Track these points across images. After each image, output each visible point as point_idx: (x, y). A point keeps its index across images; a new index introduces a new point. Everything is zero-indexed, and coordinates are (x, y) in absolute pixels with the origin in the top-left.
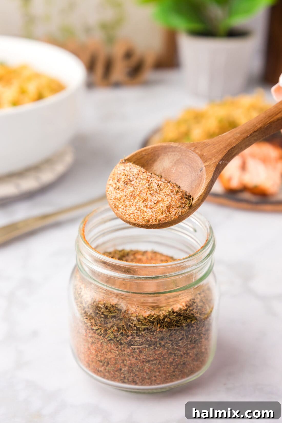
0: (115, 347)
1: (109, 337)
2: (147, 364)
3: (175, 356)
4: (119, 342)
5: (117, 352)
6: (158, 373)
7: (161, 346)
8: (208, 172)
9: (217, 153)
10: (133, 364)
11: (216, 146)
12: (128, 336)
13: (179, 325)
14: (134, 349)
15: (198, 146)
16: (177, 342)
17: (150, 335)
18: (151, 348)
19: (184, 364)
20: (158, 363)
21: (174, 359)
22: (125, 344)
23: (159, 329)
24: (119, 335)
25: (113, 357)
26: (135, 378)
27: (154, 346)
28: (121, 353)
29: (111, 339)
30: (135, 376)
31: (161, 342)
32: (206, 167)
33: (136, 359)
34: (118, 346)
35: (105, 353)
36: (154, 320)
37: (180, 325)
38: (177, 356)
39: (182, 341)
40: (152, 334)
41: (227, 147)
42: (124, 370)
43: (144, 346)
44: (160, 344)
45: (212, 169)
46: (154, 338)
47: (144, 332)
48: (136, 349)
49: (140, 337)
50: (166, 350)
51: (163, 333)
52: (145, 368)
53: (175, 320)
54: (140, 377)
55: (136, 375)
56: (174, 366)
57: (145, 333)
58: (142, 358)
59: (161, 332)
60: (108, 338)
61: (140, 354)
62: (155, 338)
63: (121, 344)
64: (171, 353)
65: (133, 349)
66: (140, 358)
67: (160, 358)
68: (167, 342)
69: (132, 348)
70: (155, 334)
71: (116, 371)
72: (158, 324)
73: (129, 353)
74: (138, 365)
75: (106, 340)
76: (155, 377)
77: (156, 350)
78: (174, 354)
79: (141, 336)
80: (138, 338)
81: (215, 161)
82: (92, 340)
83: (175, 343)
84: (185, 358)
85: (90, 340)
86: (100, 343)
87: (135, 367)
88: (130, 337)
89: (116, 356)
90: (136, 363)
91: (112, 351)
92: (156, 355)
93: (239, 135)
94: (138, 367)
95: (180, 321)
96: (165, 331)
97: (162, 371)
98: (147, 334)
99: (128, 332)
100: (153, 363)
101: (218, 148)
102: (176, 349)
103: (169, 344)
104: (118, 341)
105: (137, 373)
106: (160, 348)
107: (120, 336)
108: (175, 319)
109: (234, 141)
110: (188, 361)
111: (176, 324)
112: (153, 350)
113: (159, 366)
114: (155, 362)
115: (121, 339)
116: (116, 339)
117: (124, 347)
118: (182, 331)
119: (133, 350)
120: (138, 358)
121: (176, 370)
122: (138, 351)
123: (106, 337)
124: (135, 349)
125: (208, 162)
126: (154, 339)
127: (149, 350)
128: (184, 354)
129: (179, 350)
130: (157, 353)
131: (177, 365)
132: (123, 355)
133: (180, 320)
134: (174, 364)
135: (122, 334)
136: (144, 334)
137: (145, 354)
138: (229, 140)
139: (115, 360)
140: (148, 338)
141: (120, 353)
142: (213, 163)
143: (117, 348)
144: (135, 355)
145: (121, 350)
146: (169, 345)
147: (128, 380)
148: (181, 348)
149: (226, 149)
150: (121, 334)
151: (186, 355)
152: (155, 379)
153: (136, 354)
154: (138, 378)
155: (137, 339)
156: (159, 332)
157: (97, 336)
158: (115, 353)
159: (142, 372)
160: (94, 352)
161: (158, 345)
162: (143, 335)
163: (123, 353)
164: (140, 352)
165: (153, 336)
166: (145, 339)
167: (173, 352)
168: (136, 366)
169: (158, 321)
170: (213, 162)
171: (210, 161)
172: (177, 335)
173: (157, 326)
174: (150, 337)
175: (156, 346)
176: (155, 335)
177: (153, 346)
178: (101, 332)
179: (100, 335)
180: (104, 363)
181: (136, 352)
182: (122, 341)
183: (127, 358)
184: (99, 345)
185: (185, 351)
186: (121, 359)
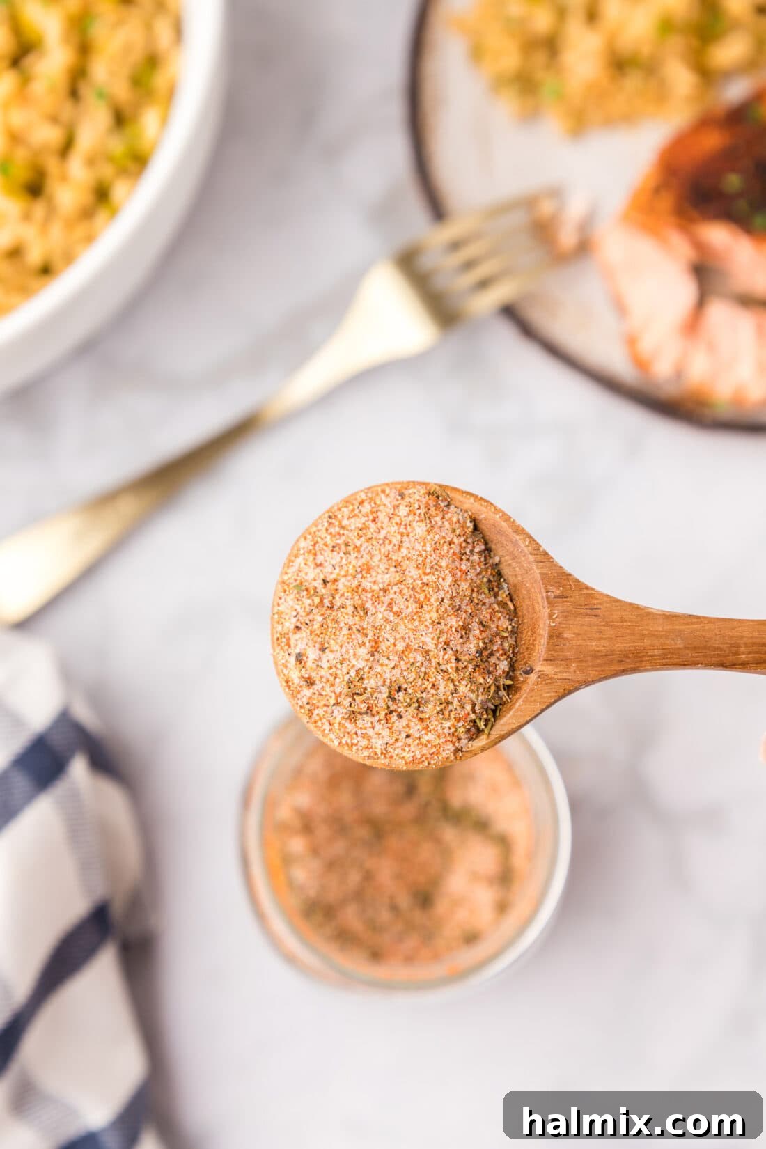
8: (532, 697)
9: (595, 656)
11: (610, 632)
15: (571, 597)
32: (539, 677)
41: (628, 657)
45: (548, 695)
81: (570, 678)
93: (680, 644)
101: (607, 644)
109: (656, 652)
125: (557, 666)
138: (647, 642)
142: (563, 679)
149: (622, 661)
170: (565, 675)
171: (561, 668)
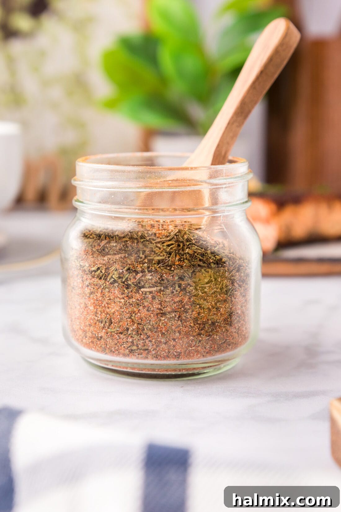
0: (120, 293)
1: (112, 277)
2: (163, 319)
3: (200, 307)
4: (126, 283)
5: (122, 301)
6: (177, 334)
7: (181, 290)
10: (144, 319)
12: (137, 273)
13: (204, 259)
14: (146, 294)
16: (202, 286)
17: (165, 270)
18: (167, 292)
19: (213, 323)
20: (177, 316)
21: (199, 314)
22: (133, 286)
23: (177, 262)
24: (125, 272)
25: (117, 309)
26: (147, 341)
27: (172, 288)
28: (128, 301)
29: (115, 281)
30: (147, 338)
31: (181, 282)
33: (148, 310)
34: (124, 291)
35: (106, 305)
36: (172, 250)
37: (206, 260)
38: (204, 309)
39: (209, 285)
40: (168, 268)
42: (131, 329)
43: (159, 288)
44: (180, 286)
46: (171, 275)
47: (158, 265)
48: (148, 293)
49: (153, 273)
50: (187, 297)
51: (183, 269)
52: (160, 324)
53: (199, 253)
54: (154, 340)
55: (149, 337)
56: (200, 324)
57: (159, 267)
58: (155, 308)
59: (181, 267)
60: (110, 279)
61: (152, 302)
62: (173, 276)
63: (128, 287)
64: (194, 303)
65: (144, 293)
66: (153, 307)
67: (181, 309)
68: (189, 284)
69: (142, 292)
70: (172, 269)
71: (121, 333)
72: (176, 256)
73: (138, 300)
74: (150, 321)
75: (107, 283)
76: (174, 340)
77: (174, 295)
78: (199, 305)
79: (154, 271)
80: (150, 274)
82: (90, 290)
83: (200, 287)
84: (214, 314)
85: (87, 291)
86: (100, 290)
87: (147, 324)
88: (140, 275)
89: (121, 308)
90: (148, 316)
91: (116, 300)
92: (175, 303)
94: (151, 323)
95: (207, 255)
96: (185, 265)
97: (183, 331)
98: (162, 268)
99: (137, 267)
100: (171, 316)
102: (202, 297)
103: (193, 287)
104: (124, 283)
105: (149, 333)
106: (179, 292)
107: (127, 273)
108: (199, 251)
110: (218, 321)
111: (201, 258)
112: (171, 295)
113: (179, 322)
114: (173, 315)
115: (127, 278)
116: (121, 279)
117: (132, 291)
118: (210, 270)
119: (144, 295)
120: (151, 308)
121: (202, 332)
122: (150, 296)
123: (108, 280)
124: (146, 292)
126: (171, 277)
127: (165, 295)
128: (213, 307)
129: (205, 300)
130: (176, 300)
131: (204, 324)
132: (130, 305)
133: (206, 253)
134: (199, 322)
135: (129, 271)
136: (158, 269)
137: (160, 301)
139: (120, 314)
140: (163, 275)
141: (126, 301)
143: (123, 294)
144: (146, 304)
145: (127, 296)
146: (191, 288)
147: (137, 346)
148: (208, 296)
150: (127, 270)
151: (215, 310)
152: (174, 343)
153: (147, 302)
154: (150, 341)
155: (149, 276)
156: (178, 266)
157: (96, 280)
158: (120, 302)
159: (156, 332)
160: (92, 308)
161: (177, 288)
162: (156, 270)
163: (131, 301)
164: (154, 298)
165: (171, 272)
166: (159, 277)
167: (197, 302)
168: (148, 321)
169: (177, 251)
172: (202, 274)
173: (175, 258)
174: (166, 274)
175: (175, 289)
176: (173, 271)
177: (170, 288)
178: (101, 272)
179: (100, 278)
180: (106, 322)
181: (148, 297)
182: (129, 282)
183: (135, 309)
184: (99, 295)
185: (213, 303)
186: (127, 312)
